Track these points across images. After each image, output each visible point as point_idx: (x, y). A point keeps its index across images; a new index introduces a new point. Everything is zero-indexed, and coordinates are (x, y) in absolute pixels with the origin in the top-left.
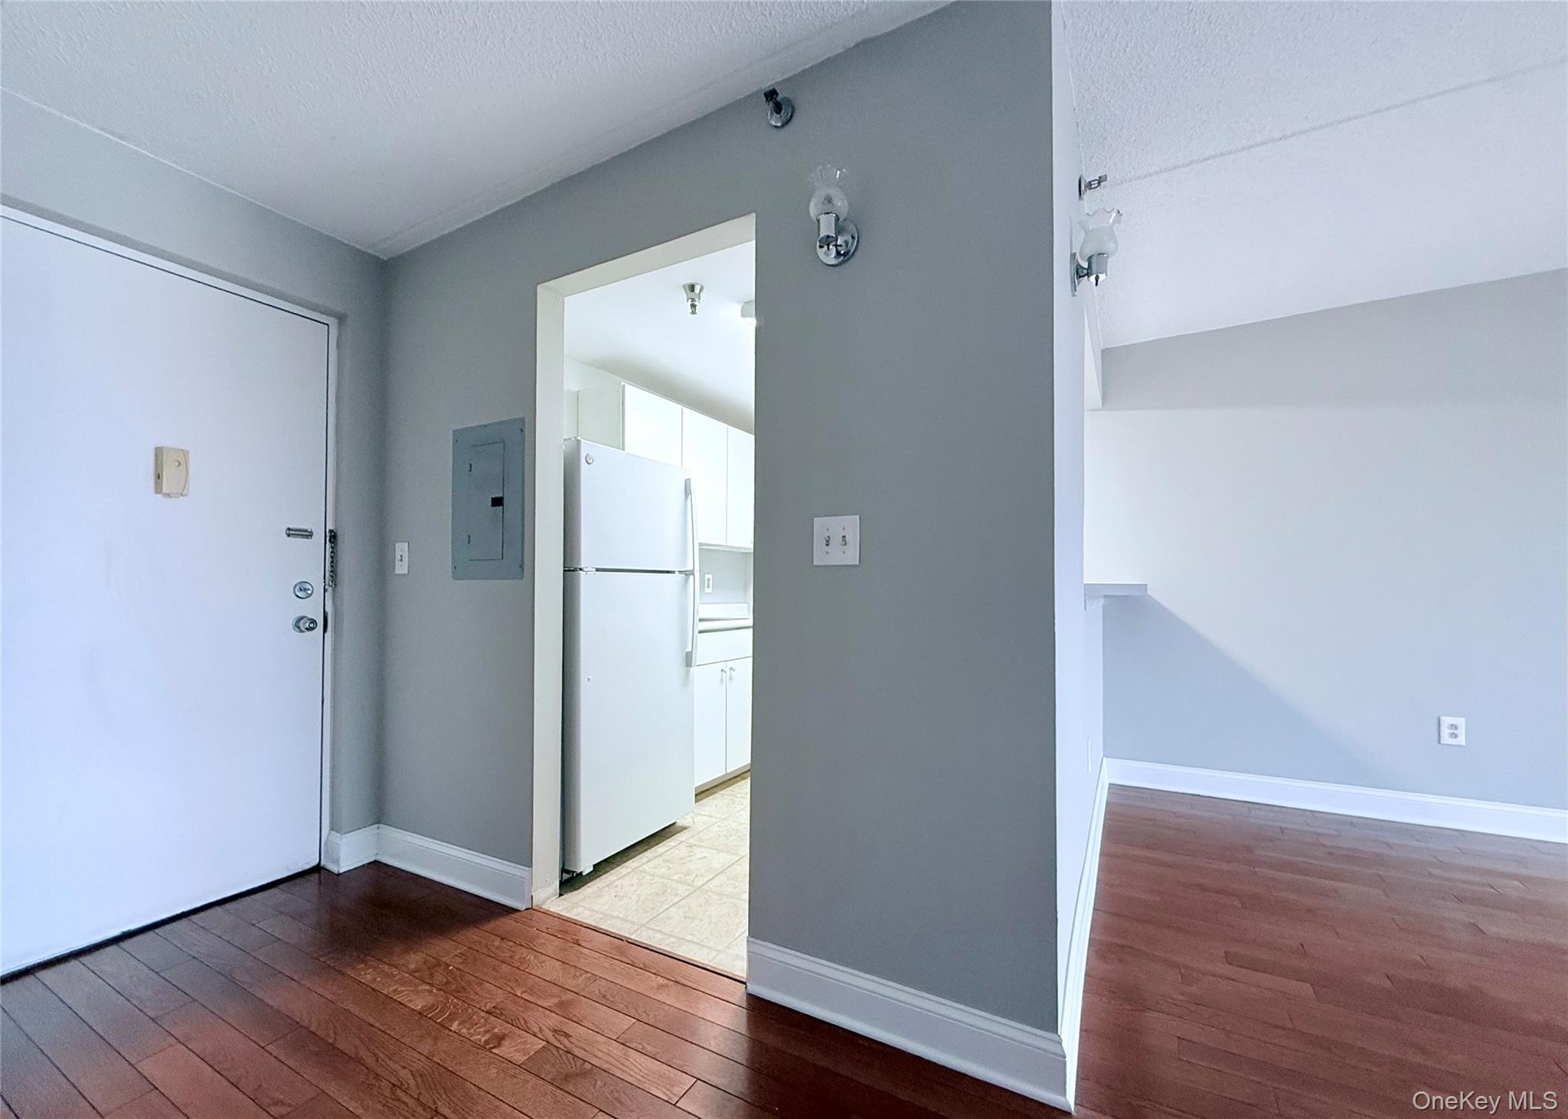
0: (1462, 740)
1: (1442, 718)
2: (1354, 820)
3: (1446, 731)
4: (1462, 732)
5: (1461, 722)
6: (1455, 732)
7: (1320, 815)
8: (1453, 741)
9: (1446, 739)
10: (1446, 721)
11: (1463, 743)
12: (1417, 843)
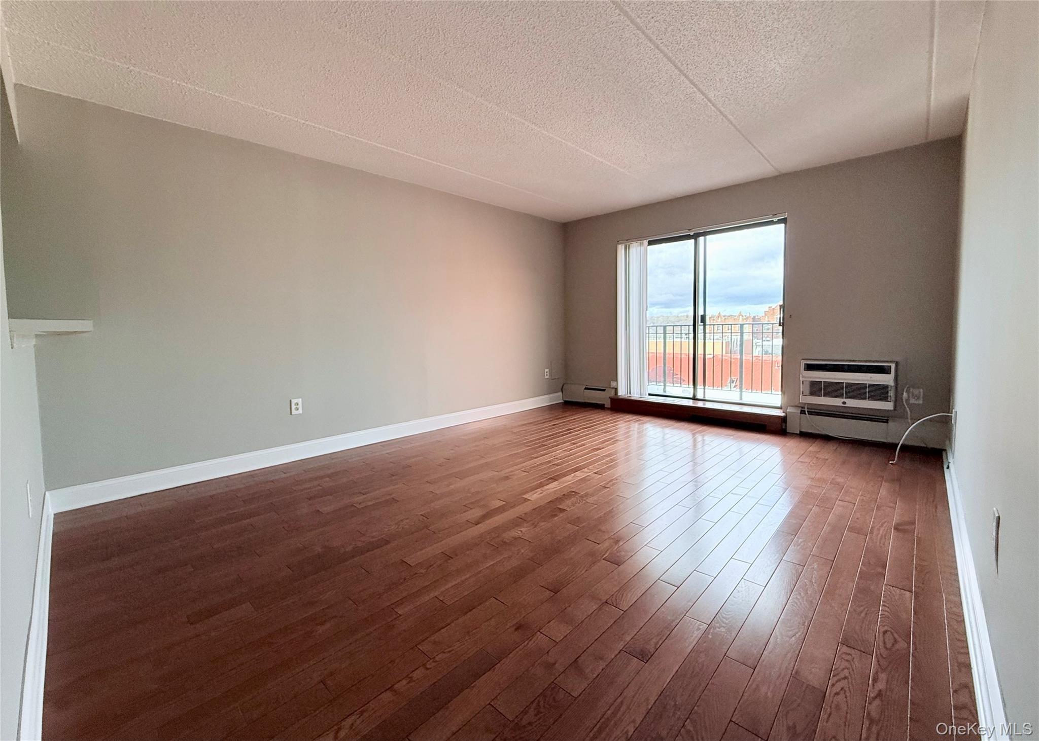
0: (300, 411)
1: (292, 400)
2: (252, 473)
3: (294, 407)
4: (300, 407)
5: (300, 401)
6: (297, 406)
7: (234, 477)
8: (297, 412)
9: (294, 412)
10: (293, 402)
11: (301, 412)
12: (285, 475)
